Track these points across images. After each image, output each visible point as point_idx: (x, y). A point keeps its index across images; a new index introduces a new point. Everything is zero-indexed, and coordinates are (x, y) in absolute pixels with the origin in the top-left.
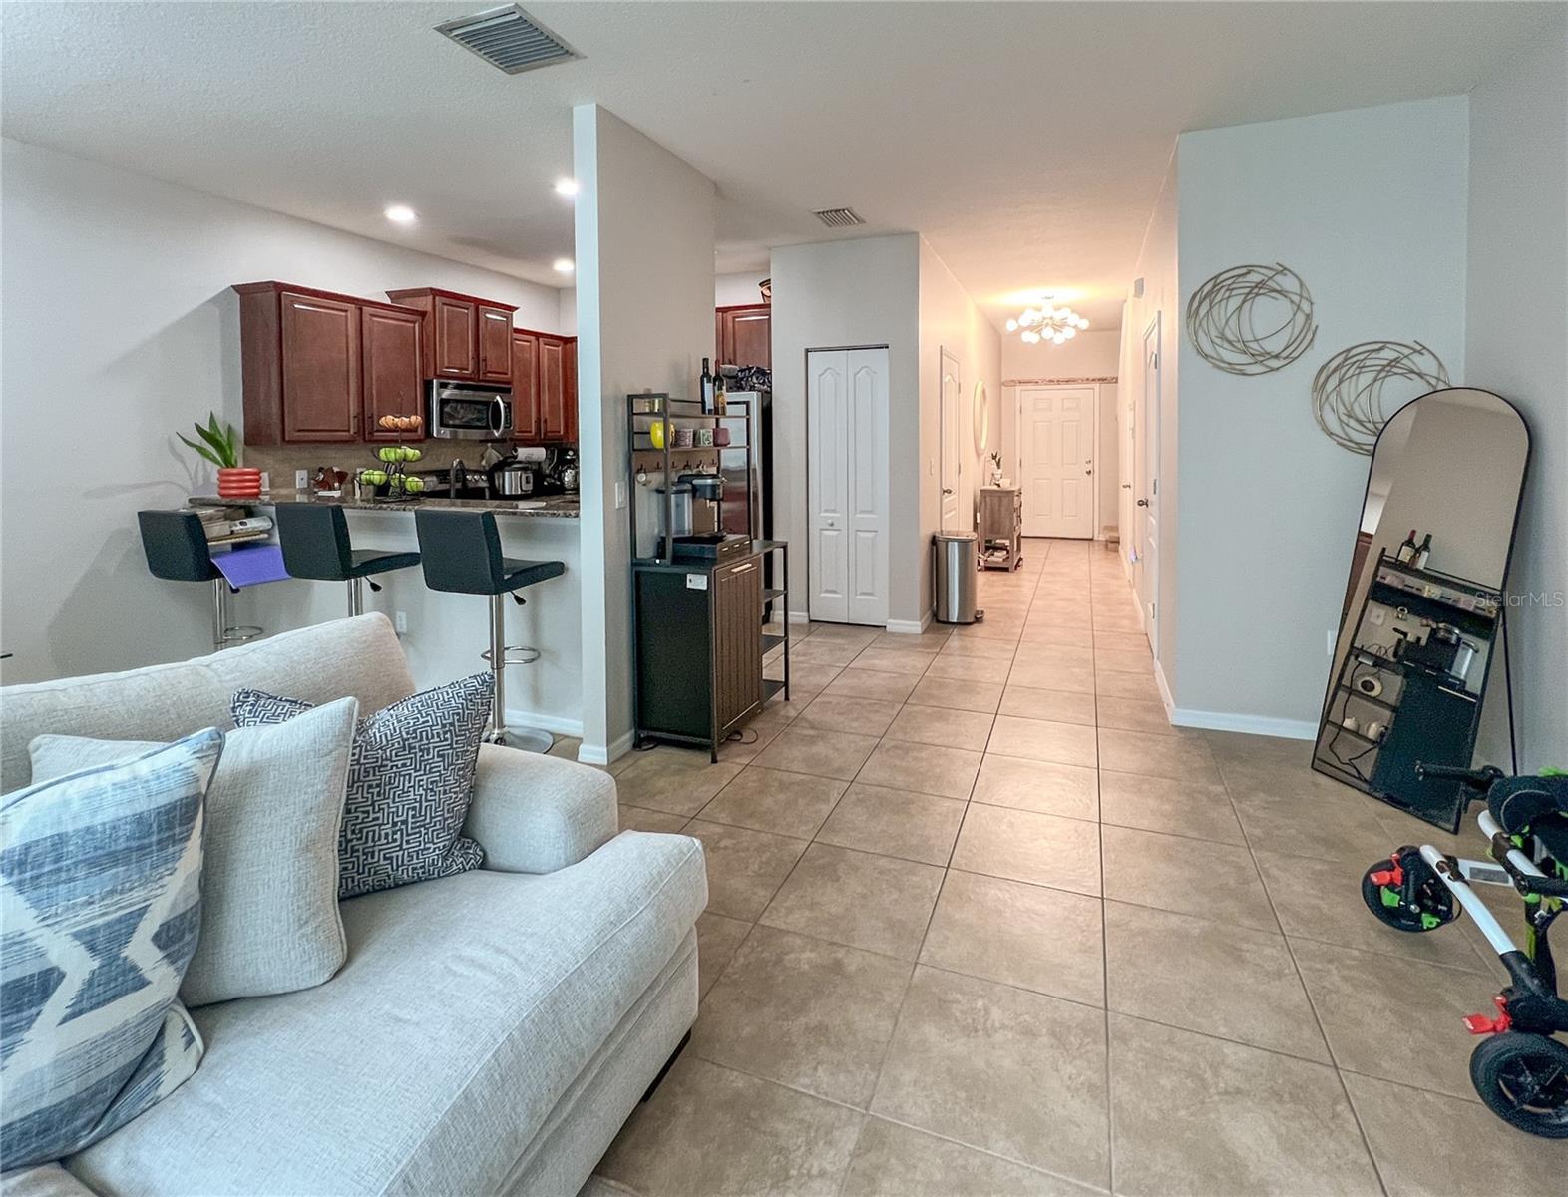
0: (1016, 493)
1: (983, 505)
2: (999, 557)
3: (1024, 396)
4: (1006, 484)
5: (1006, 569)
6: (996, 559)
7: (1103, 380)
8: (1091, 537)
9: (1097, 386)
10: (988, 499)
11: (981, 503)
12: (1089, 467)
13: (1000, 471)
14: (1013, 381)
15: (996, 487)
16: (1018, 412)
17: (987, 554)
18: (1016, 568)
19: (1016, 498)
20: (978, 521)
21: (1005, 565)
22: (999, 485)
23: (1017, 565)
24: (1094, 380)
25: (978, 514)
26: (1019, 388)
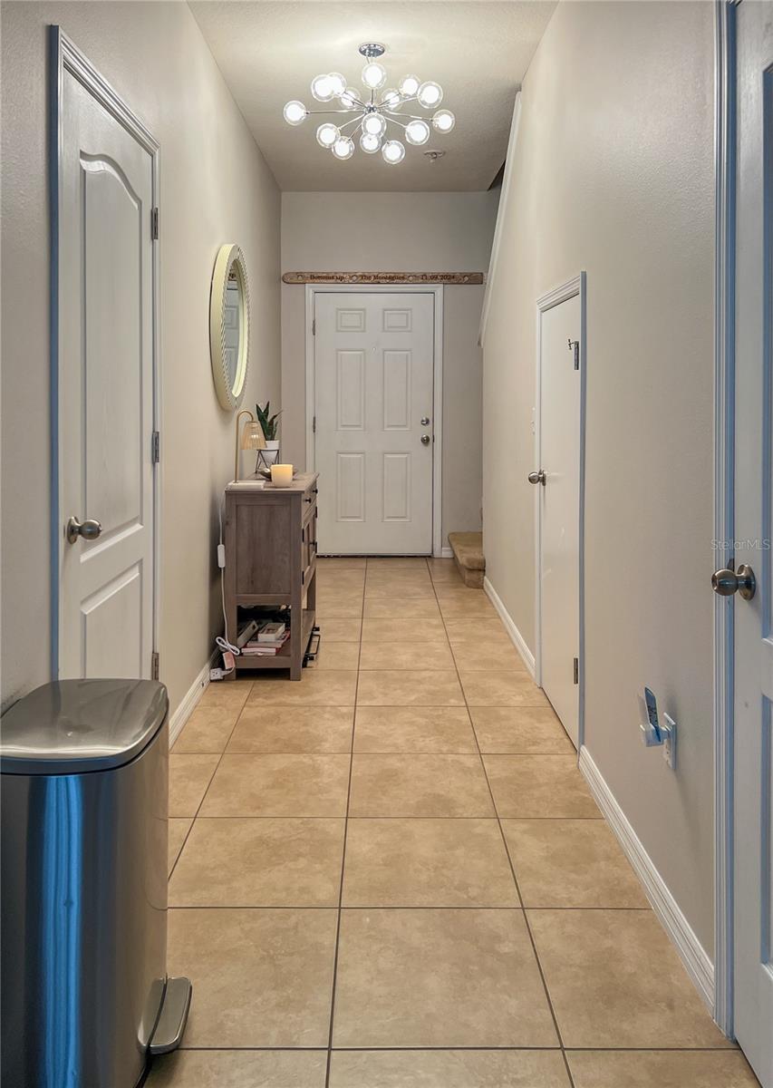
0: (304, 497)
1: (233, 525)
2: (268, 642)
3: (321, 303)
4: (283, 472)
5: (281, 674)
6: (259, 651)
7: (448, 278)
8: (428, 552)
9: (439, 289)
10: (244, 512)
11: (227, 523)
12: (426, 432)
13: (273, 445)
14: (299, 274)
15: (260, 485)
16: (309, 332)
17: (241, 640)
18: (305, 666)
19: (305, 506)
20: (222, 563)
21: (281, 663)
22: (268, 477)
23: (308, 658)
24: (434, 277)
25: (221, 548)
26: (310, 289)
